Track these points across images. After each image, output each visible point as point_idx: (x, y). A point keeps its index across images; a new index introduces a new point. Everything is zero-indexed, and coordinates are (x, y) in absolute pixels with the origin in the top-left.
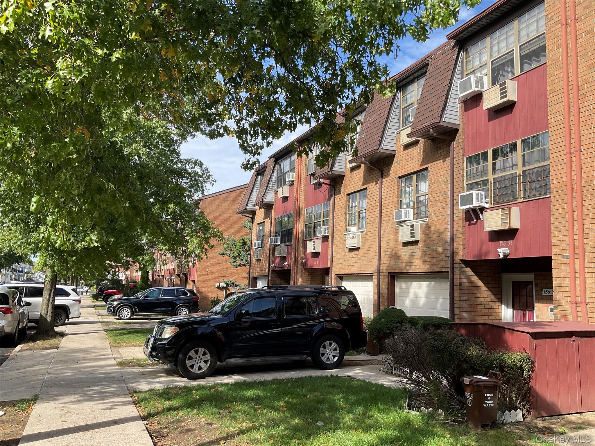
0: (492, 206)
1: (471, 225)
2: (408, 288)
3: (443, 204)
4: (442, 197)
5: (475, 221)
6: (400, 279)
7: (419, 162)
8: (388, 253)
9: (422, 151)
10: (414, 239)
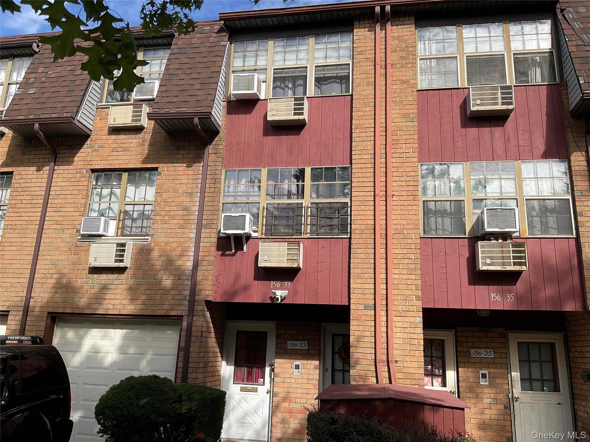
0: (263, 236)
1: (226, 255)
2: (81, 338)
3: (181, 222)
4: (181, 213)
5: (233, 251)
6: (65, 322)
7: (141, 158)
8: (53, 281)
9: (147, 144)
10: (121, 265)
